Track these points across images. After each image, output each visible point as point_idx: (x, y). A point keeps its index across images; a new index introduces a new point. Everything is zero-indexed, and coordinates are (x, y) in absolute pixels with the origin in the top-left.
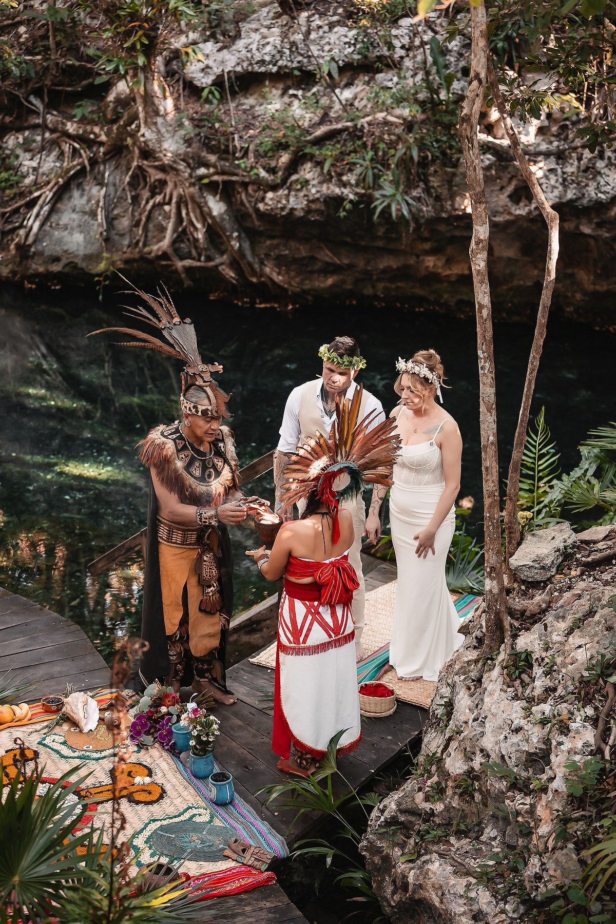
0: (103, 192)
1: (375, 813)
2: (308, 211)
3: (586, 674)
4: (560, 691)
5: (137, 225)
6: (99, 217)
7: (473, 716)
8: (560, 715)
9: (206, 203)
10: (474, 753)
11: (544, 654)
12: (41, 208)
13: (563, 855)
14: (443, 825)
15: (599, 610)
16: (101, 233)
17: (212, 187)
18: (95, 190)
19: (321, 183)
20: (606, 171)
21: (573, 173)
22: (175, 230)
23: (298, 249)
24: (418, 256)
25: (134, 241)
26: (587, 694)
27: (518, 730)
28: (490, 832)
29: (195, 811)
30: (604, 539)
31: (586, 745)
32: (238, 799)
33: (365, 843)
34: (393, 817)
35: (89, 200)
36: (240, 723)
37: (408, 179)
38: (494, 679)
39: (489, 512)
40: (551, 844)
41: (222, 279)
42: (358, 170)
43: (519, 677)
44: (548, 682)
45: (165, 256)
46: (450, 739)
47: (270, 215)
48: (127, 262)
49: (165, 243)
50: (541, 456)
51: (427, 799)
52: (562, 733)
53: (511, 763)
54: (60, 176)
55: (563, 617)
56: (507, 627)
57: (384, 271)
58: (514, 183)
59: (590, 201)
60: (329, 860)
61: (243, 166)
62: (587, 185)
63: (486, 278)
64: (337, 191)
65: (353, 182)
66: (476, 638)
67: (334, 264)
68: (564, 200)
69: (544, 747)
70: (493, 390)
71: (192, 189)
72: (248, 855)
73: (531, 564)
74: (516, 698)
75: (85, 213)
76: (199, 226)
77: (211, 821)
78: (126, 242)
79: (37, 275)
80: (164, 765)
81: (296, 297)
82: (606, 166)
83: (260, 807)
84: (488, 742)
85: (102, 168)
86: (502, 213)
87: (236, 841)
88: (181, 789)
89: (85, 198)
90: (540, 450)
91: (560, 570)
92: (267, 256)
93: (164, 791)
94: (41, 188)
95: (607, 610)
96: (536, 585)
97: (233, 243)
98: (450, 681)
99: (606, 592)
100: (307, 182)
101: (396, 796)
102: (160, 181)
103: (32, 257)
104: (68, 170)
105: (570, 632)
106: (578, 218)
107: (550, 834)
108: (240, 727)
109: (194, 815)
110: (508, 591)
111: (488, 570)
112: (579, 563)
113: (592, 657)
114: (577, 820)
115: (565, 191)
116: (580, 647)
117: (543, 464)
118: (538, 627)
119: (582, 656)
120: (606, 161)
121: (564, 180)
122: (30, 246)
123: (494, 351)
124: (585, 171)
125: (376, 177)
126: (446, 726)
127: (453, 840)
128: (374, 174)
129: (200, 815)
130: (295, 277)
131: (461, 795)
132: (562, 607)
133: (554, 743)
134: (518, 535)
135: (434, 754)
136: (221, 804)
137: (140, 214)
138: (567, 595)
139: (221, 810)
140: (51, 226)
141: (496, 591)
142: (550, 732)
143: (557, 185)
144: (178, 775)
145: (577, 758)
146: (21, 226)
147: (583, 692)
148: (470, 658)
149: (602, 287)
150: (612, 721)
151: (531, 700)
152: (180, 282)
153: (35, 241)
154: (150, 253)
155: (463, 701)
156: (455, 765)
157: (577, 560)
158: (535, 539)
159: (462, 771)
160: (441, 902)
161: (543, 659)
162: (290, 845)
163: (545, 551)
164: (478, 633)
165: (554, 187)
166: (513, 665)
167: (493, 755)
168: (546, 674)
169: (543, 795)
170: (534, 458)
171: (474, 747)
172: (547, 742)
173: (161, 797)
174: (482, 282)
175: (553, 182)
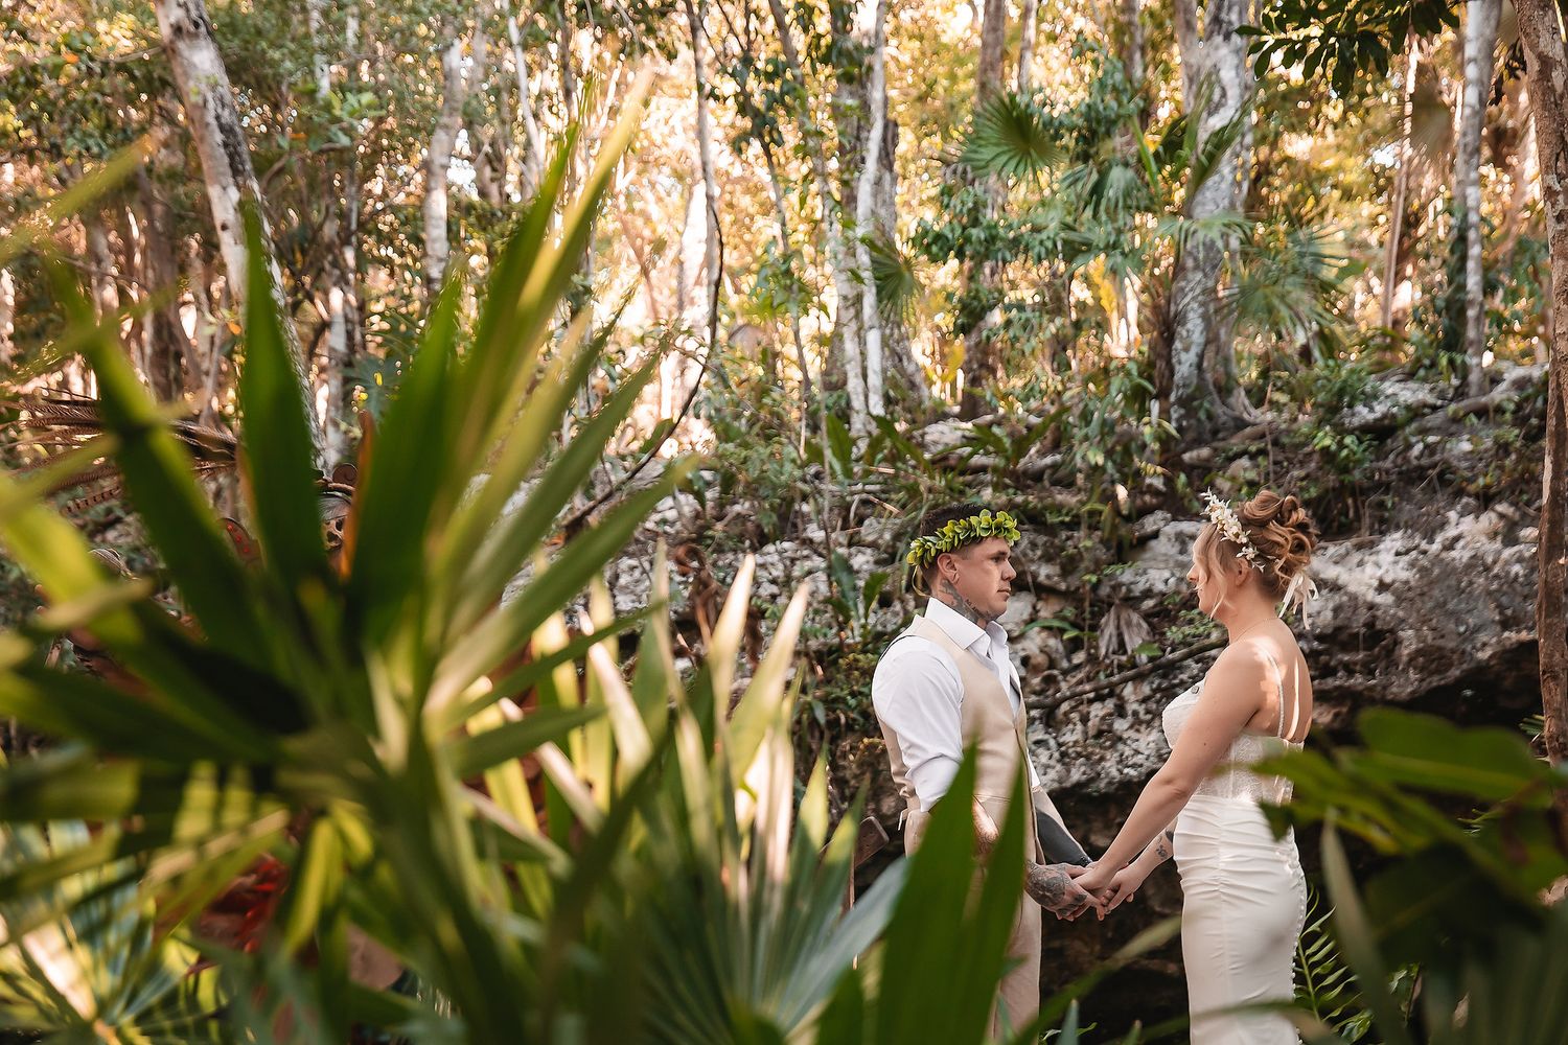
20: (1132, 734)
21: (1076, 742)
59: (1110, 783)
62: (1102, 759)
68: (1068, 784)
82: (1131, 727)
115: (1069, 771)
120: (1130, 718)
121: (1064, 755)
124: (1096, 737)
165: (1047, 767)
175: (1044, 759)
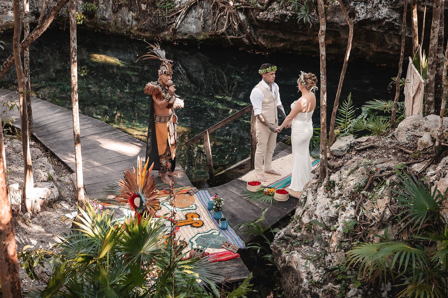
0: (203, 11)
1: (277, 235)
2: (274, 19)
3: (353, 190)
4: (344, 196)
5: (214, 23)
6: (201, 20)
7: (313, 203)
8: (343, 204)
9: (239, 15)
10: (312, 216)
11: (339, 182)
12: (181, 16)
13: (340, 254)
14: (300, 241)
15: (360, 167)
16: (202, 25)
17: (241, 10)
18: (200, 10)
19: (279, 9)
20: (383, 9)
21: (370, 8)
22: (227, 25)
23: (271, 33)
24: (314, 37)
25: (213, 28)
26: (353, 197)
27: (328, 209)
28: (316, 244)
29: (213, 231)
30: (366, 141)
31: (351, 215)
32: (229, 227)
33: (272, 245)
34: (282, 237)
35: (198, 14)
36: (233, 201)
37: (310, 9)
38: (321, 190)
39: (322, 130)
40: (336, 250)
41: (244, 43)
42: (293, 5)
43: (330, 190)
44: (340, 192)
45: (223, 34)
46: (304, 211)
47: (261, 20)
48: (210, 36)
49: (224, 29)
50: (349, 111)
51: (295, 231)
52: (343, 211)
53: (324, 220)
54: (188, 5)
55: (347, 169)
56: (327, 171)
57: (301, 42)
58: (349, 11)
59: (376, 19)
60: (258, 251)
61: (252, 2)
62: (375, 13)
63: (324, 45)
64: (285, 12)
65: (291, 9)
66: (317, 175)
67: (284, 39)
68: (366, 18)
69: (336, 215)
70: (325, 86)
71: (234, 10)
72: (230, 247)
73: (338, 149)
74: (328, 197)
75: (197, 18)
76: (236, 24)
77: (219, 235)
78: (210, 29)
79: (179, 39)
80: (204, 214)
81: (270, 50)
82: (382, 6)
83: (236, 231)
84: (317, 213)
85: (203, 2)
86: (344, 22)
87: (226, 242)
88: (209, 223)
89: (197, 13)
90: (348, 108)
91: (348, 152)
92: (260, 35)
93: (203, 223)
94: (182, 9)
95: (363, 167)
96: (339, 157)
97: (248, 30)
98: (306, 190)
99: (363, 161)
100: (274, 9)
101: (284, 229)
102: (223, 7)
103: (178, 33)
104: (192, 3)
105: (349, 174)
106: (372, 25)
107: (336, 246)
108: (233, 202)
109: (213, 232)
110: (329, 159)
111: (321, 151)
112: (355, 150)
113: (356, 184)
114: (346, 242)
115: (367, 15)
116: (352, 180)
117: (349, 113)
118: (338, 172)
119: (352, 183)
121: (367, 11)
122: (177, 29)
123: (326, 72)
124: (374, 8)
125: (299, 8)
126: (304, 206)
127: (303, 246)
128: (298, 7)
129: (215, 232)
130: (269, 43)
131: (307, 230)
132: (347, 165)
133: (340, 214)
134: (334, 139)
135: (299, 216)
136: (223, 229)
137: (216, 19)
138: (350, 161)
139: (223, 231)
140: (184, 22)
141: (324, 159)
142: (339, 210)
143: (364, 12)
144: (209, 218)
145: (347, 220)
146: (174, 22)
147: (351, 197)
148: (314, 182)
149: (380, 50)
150: (361, 207)
151: (333, 198)
152: (229, 43)
153: (179, 28)
154: (219, 33)
155: (310, 197)
156: (306, 220)
157: (355, 149)
158: (340, 140)
159: (308, 222)
160: (297, 268)
161: (339, 184)
162: (246, 244)
163: (343, 145)
164: (317, 173)
165: (363, 13)
166: (328, 185)
167: (319, 217)
168: (339, 189)
169: (335, 232)
170: (346, 111)
171: (312, 214)
172: (337, 213)
173: (202, 225)
174: (323, 46)
175: (363, 11)
